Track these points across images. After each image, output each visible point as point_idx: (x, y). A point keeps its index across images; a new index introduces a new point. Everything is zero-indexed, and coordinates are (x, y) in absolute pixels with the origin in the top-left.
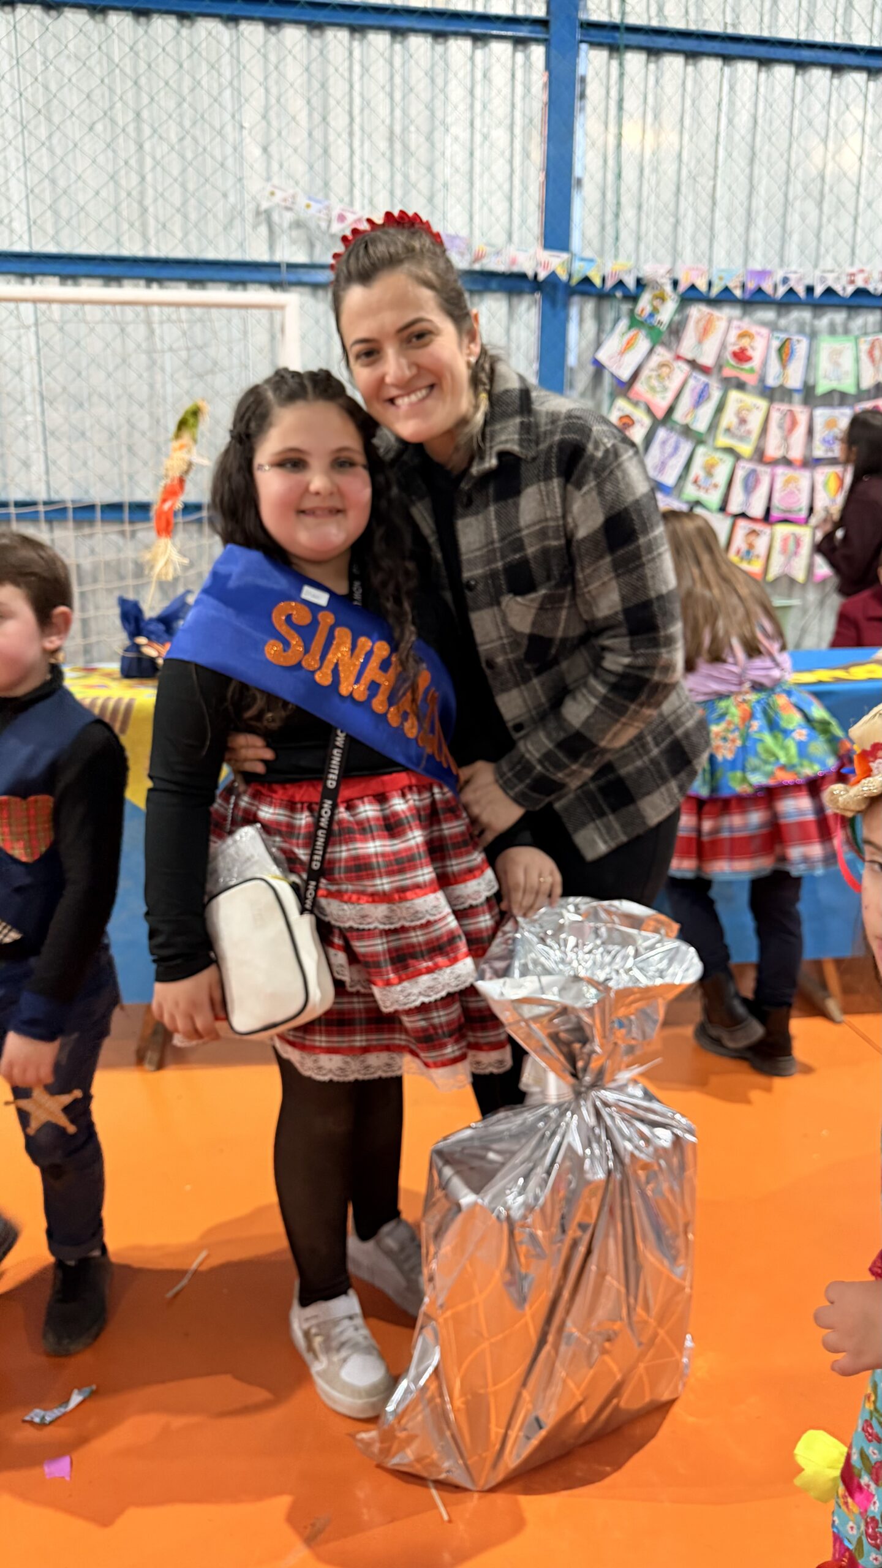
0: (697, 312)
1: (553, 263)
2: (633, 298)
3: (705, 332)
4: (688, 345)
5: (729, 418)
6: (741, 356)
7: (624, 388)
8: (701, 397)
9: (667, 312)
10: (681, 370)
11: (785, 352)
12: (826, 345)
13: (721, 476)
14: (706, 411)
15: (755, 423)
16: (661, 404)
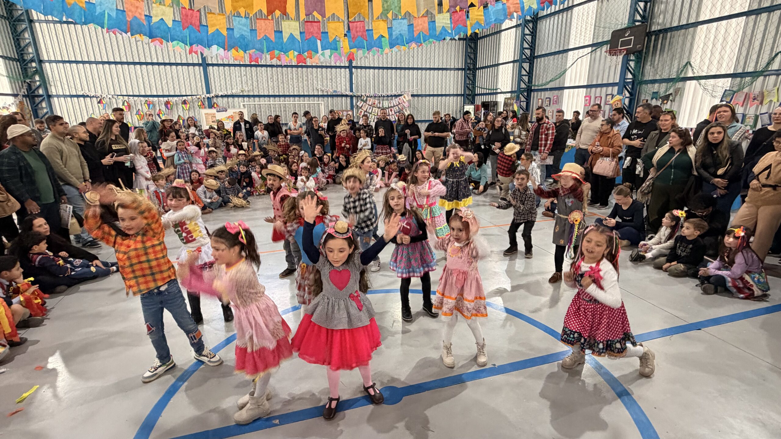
0: (368, 99)
1: (351, 94)
2: (361, 97)
3: (370, 101)
4: (368, 102)
5: (373, 111)
6: (374, 104)
7: (361, 108)
8: (370, 108)
9: (365, 99)
10: (367, 106)
11: (379, 103)
12: (384, 102)
13: (373, 117)
14: (371, 110)
15: (377, 111)
16: (365, 110)
